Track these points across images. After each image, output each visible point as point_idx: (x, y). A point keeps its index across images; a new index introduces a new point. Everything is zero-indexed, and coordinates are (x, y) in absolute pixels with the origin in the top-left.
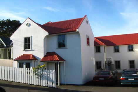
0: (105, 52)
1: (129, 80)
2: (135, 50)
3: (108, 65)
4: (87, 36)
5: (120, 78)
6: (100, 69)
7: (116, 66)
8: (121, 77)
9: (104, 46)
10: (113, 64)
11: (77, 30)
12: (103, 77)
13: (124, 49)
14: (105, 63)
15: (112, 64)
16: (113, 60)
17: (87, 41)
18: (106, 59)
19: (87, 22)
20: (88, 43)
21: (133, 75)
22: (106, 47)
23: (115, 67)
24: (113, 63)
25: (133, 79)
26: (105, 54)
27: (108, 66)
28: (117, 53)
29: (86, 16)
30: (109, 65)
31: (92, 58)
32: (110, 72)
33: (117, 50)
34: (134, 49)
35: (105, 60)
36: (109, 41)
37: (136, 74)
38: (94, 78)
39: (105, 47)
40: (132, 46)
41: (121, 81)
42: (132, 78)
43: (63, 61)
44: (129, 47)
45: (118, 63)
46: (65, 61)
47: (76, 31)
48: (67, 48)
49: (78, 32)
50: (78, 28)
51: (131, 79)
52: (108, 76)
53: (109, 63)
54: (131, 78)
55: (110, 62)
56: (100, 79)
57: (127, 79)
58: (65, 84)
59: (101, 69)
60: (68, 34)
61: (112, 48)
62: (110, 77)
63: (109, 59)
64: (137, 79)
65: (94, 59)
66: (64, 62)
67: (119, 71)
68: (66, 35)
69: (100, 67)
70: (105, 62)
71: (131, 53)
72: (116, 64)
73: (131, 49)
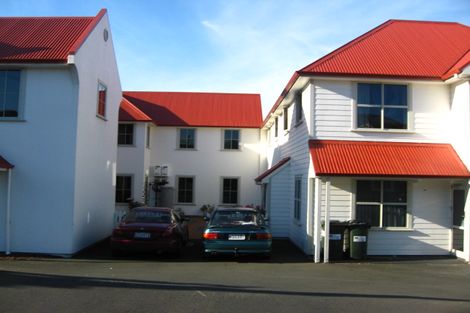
0: (148, 144)
1: (231, 238)
3: (154, 189)
4: (100, 83)
5: (203, 233)
6: (126, 201)
7: (179, 192)
8: (207, 231)
9: (146, 124)
10: (169, 188)
11: (71, 59)
12: (146, 230)
13: (210, 139)
14: (144, 181)
15: (166, 185)
16: (172, 174)
17: (100, 103)
18: (151, 169)
19: (106, 35)
20: (102, 110)
21: (244, 223)
22: (154, 129)
23: (175, 195)
24: (173, 183)
25: (243, 238)
26: (147, 153)
27: (152, 194)
28: (187, 153)
29: (103, 12)
30: (156, 190)
31: (108, 163)
32: (169, 213)
33: (187, 143)
34: (240, 144)
35: (147, 172)
36: (164, 108)
37: (251, 223)
38: (116, 233)
39: (149, 128)
40: (236, 134)
41: (205, 243)
42: (241, 234)
43: (4, 170)
44: (227, 133)
45: (186, 185)
46: (12, 167)
47: (66, 61)
48: (24, 121)
49: (72, 65)
50: (73, 53)
52: (165, 225)
53: (158, 185)
54: (236, 234)
55: (161, 180)
56: (138, 235)
57: (225, 237)
58: (8, 253)
59: (129, 201)
60: (31, 68)
61: (172, 135)
62: (170, 231)
63: (158, 172)
64: (254, 237)
65: (115, 165)
66: (7, 173)
67: (189, 210)
68: (23, 73)
69: (128, 193)
70: (147, 178)
71: (232, 154)
72: (180, 188)
73: (232, 143)
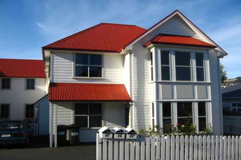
1: (3, 136)
2: (38, 87)
7: (1, 113)
13: (18, 84)
33: (6, 86)
34: (35, 86)
40: (33, 81)
44: (28, 81)
51: (6, 136)
73: (31, 86)
